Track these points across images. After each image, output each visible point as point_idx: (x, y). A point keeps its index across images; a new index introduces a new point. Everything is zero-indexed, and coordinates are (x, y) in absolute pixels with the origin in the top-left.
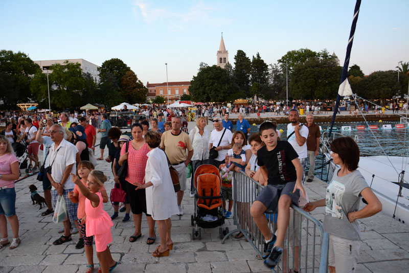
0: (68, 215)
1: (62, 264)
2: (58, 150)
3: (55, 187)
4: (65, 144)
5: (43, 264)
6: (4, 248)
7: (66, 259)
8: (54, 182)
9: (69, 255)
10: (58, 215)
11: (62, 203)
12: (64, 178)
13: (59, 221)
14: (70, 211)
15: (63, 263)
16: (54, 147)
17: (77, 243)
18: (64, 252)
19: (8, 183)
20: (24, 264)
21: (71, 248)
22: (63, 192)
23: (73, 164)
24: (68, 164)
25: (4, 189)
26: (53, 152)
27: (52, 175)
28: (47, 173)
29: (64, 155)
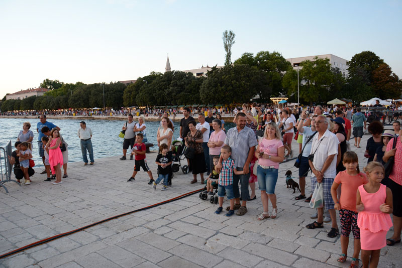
0: (324, 202)
1: (314, 247)
2: (322, 140)
3: (315, 174)
5: (297, 242)
6: (265, 220)
7: (318, 244)
8: (315, 169)
9: (321, 241)
10: (315, 201)
11: (320, 190)
12: (325, 166)
13: (315, 207)
14: (327, 199)
15: (316, 246)
16: (317, 136)
17: (329, 231)
18: (316, 237)
20: (281, 238)
21: (323, 235)
22: (322, 180)
23: (335, 155)
24: (329, 154)
25: (271, 169)
26: (317, 142)
27: (314, 163)
28: (309, 161)
29: (327, 145)
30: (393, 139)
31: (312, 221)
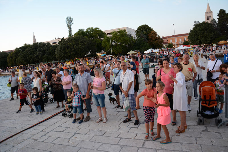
0: (130, 107)
1: (128, 132)
2: (125, 74)
3: (124, 93)
4: (128, 71)
5: (119, 131)
6: (101, 122)
7: (130, 130)
8: (123, 90)
9: (131, 128)
10: (125, 107)
11: (127, 101)
12: (128, 88)
13: (125, 110)
14: (131, 106)
15: (129, 131)
16: (122, 73)
17: (134, 122)
18: (129, 126)
19: (101, 91)
20: (110, 130)
21: (131, 124)
22: (128, 96)
23: (132, 82)
24: (130, 82)
25: (99, 95)
26: (123, 76)
27: (122, 87)
28: (120, 86)
29: (128, 77)
30: (159, 70)
31: (125, 119)
